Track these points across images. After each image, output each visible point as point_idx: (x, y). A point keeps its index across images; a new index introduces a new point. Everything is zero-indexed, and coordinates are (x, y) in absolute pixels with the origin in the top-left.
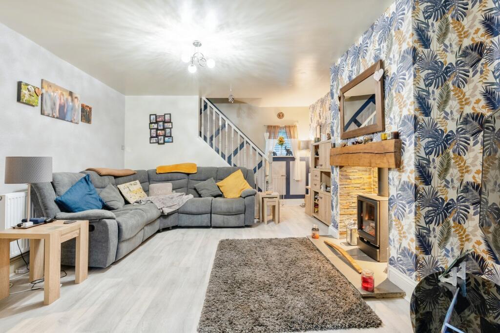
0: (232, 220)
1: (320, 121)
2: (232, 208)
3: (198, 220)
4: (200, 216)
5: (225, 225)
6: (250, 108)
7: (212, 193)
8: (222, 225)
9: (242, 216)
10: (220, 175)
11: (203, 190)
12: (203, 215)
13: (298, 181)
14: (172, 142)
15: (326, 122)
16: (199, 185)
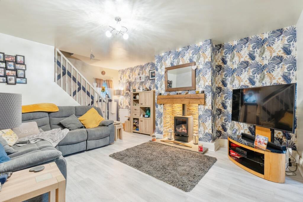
0: (101, 142)
1: (130, 80)
2: (103, 133)
3: (76, 148)
4: (78, 144)
5: (97, 147)
6: (83, 65)
7: (78, 126)
8: (95, 147)
9: (108, 138)
10: (79, 112)
11: (69, 124)
12: (80, 143)
13: (113, 114)
14: (26, 83)
15: (135, 81)
16: (63, 121)
